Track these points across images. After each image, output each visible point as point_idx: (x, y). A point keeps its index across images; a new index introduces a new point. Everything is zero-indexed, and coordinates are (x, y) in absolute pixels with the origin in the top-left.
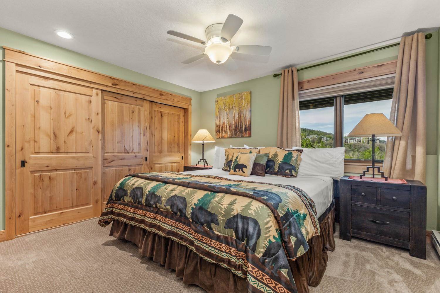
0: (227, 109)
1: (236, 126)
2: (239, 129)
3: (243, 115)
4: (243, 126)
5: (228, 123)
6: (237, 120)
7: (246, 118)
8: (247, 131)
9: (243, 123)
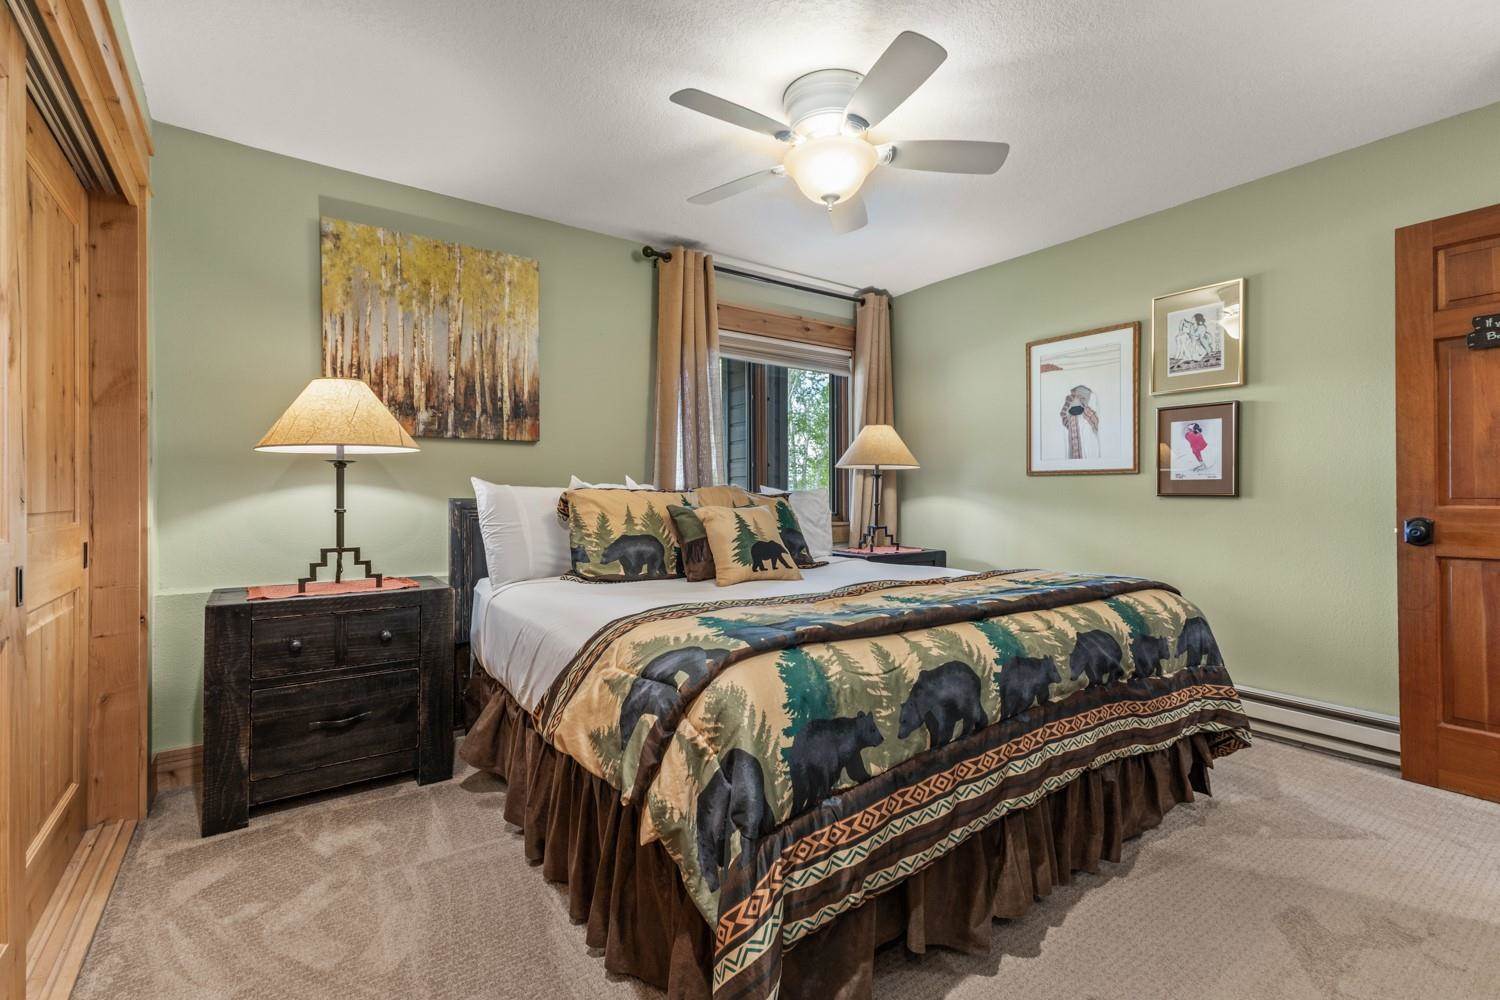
0: (411, 298)
1: (467, 387)
2: (484, 404)
3: (505, 349)
4: (506, 394)
5: (416, 366)
6: (473, 365)
7: (521, 366)
8: (526, 416)
9: (506, 384)
